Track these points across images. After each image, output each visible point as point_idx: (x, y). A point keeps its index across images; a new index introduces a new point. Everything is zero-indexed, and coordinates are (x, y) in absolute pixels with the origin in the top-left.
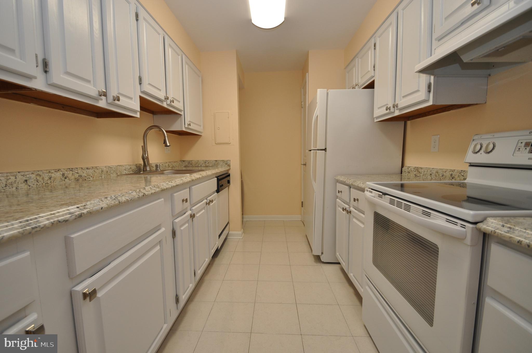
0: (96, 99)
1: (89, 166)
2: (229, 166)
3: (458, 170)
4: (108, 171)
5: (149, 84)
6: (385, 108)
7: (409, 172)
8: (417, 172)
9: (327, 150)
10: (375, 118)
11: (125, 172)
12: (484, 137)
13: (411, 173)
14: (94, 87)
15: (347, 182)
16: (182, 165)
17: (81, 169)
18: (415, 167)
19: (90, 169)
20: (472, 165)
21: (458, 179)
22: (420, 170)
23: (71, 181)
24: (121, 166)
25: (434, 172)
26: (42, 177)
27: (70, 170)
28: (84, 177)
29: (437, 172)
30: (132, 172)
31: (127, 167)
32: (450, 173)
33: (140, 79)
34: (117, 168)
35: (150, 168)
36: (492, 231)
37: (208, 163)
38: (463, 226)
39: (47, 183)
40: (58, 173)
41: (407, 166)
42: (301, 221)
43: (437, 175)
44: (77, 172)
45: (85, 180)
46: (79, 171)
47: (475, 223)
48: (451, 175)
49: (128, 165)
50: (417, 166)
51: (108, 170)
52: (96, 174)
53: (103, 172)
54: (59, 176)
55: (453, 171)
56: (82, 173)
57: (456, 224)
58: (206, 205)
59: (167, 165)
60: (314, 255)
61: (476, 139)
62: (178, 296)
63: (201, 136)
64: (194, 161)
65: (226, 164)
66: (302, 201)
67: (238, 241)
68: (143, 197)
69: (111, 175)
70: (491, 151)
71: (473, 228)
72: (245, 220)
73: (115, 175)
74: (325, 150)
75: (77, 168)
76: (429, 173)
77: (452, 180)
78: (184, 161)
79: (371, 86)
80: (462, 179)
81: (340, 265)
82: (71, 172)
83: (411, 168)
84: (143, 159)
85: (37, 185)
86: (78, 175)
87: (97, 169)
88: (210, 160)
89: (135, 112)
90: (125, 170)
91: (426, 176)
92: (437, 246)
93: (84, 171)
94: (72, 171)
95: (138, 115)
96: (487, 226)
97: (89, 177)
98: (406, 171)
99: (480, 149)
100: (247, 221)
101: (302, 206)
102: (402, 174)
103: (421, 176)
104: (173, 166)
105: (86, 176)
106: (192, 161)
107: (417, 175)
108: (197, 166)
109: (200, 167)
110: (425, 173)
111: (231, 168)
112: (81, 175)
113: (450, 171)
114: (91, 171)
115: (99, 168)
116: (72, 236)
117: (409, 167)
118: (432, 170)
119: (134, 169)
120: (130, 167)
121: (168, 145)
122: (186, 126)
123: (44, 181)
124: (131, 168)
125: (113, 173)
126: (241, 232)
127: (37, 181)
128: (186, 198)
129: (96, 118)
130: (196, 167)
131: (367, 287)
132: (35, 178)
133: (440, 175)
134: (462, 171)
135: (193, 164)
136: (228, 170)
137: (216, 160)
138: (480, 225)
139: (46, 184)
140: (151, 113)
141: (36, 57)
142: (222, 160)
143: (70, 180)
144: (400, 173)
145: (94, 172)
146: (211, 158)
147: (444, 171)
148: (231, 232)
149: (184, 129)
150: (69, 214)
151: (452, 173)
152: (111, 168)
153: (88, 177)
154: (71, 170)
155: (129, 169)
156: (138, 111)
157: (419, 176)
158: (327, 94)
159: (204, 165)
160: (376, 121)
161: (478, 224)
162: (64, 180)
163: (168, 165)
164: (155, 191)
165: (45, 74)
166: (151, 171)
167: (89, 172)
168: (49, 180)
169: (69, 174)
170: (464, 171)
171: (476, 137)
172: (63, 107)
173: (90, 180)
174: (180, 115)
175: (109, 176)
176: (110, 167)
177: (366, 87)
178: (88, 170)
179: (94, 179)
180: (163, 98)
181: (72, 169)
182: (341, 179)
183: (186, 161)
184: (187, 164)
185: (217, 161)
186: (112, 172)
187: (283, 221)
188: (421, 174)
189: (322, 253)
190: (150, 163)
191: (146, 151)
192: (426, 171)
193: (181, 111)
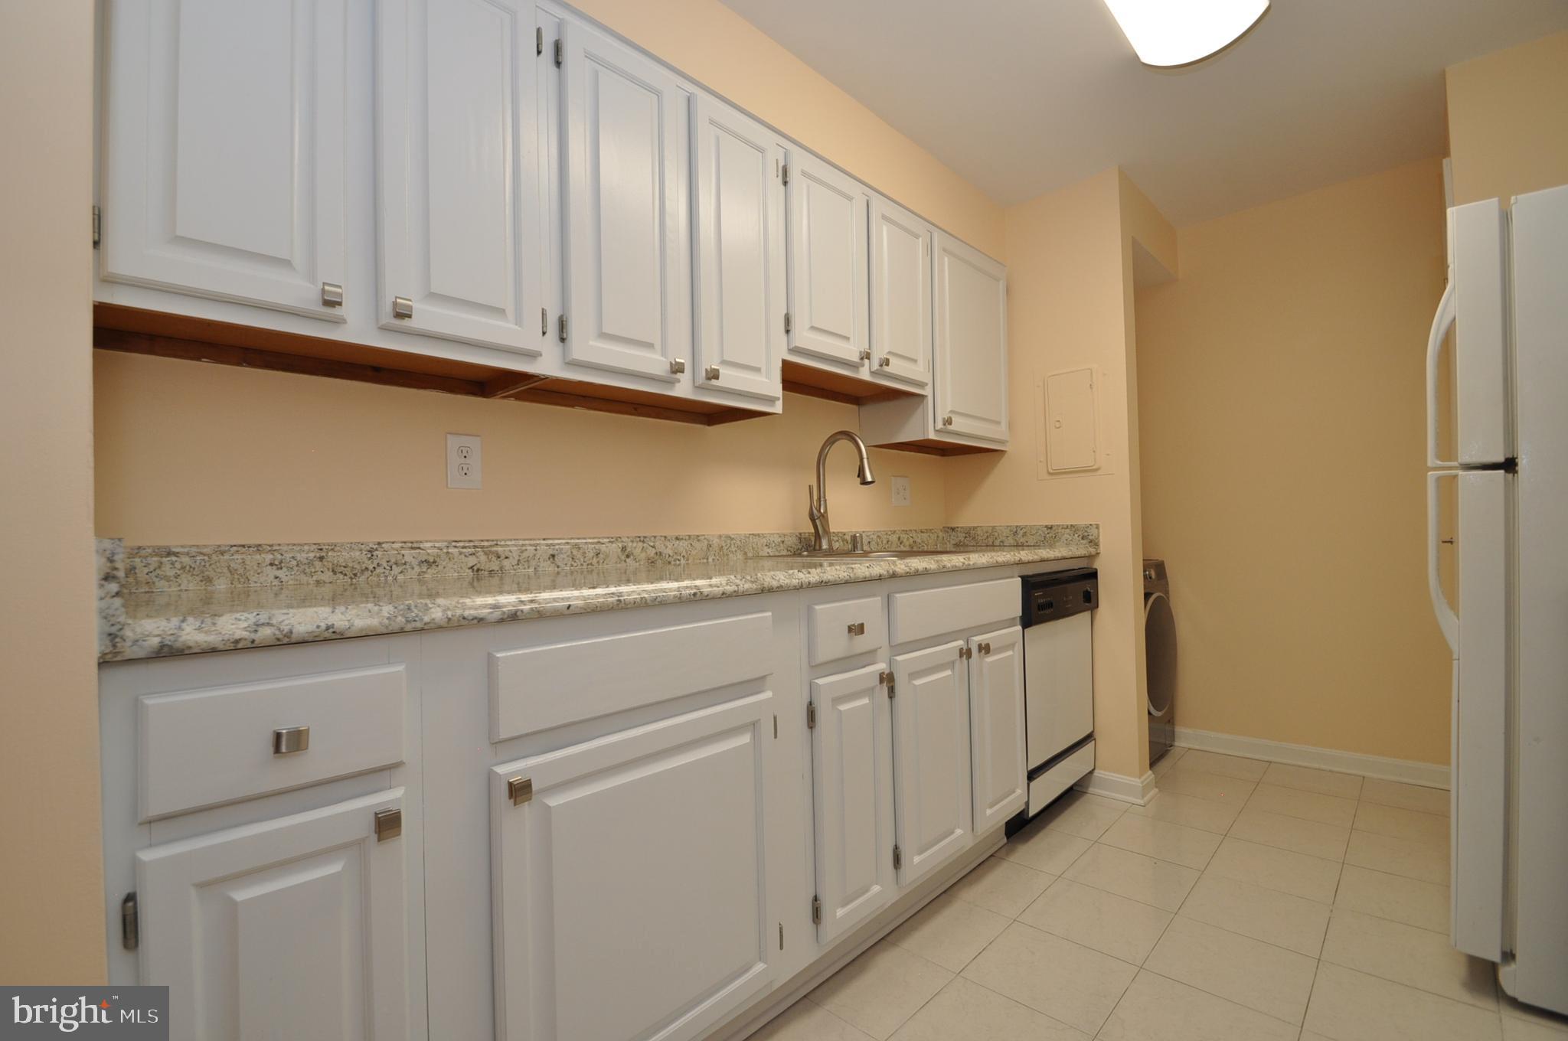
0: (671, 383)
1: (682, 533)
2: (1094, 543)
4: (722, 547)
5: (813, 328)
11: (766, 551)
14: (662, 356)
16: (949, 542)
17: (663, 539)
19: (682, 539)
23: (638, 564)
24: (759, 535)
26: (581, 551)
27: (640, 541)
28: (667, 556)
30: (784, 553)
31: (772, 539)
33: (788, 320)
34: (747, 540)
35: (830, 543)
37: (1023, 536)
39: (591, 564)
40: (614, 545)
44: (652, 544)
45: (670, 563)
46: (657, 544)
49: (778, 533)
51: (724, 545)
52: (694, 553)
53: (711, 549)
54: (615, 550)
56: (664, 548)
58: (961, 656)
59: (894, 538)
62: (818, 902)
63: (1002, 452)
64: (982, 530)
65: (1083, 538)
67: (1125, 812)
68: (692, 597)
69: (731, 555)
72: (1183, 744)
73: (740, 556)
75: (655, 537)
78: (953, 529)
82: (641, 544)
84: (813, 519)
85: (572, 566)
86: (654, 551)
87: (698, 541)
88: (1031, 526)
89: (771, 400)
90: (766, 545)
93: (668, 544)
94: (643, 542)
95: (778, 408)
97: (679, 558)
100: (1189, 749)
104: (915, 542)
105: (671, 555)
106: (975, 528)
108: (991, 543)
109: (1000, 546)
111: (1102, 549)
112: (660, 553)
114: (682, 546)
115: (705, 539)
116: (499, 655)
119: (793, 546)
120: (780, 540)
121: (869, 479)
122: (940, 426)
123: (586, 559)
124: (783, 542)
125: (736, 551)
126: (1139, 781)
127: (573, 559)
128: (861, 622)
129: (707, 427)
130: (987, 546)
132: (569, 553)
135: (980, 538)
136: (1091, 557)
137: (1049, 524)
139: (588, 565)
140: (851, 403)
141: (544, 314)
142: (1069, 523)
143: (636, 562)
145: (689, 546)
146: (1036, 517)
148: (1102, 772)
149: (932, 436)
150: (490, 608)
152: (732, 539)
153: (675, 557)
154: (643, 540)
155: (779, 545)
156: (778, 399)
159: (1011, 541)
162: (625, 561)
163: (899, 538)
164: (736, 589)
165: (561, 344)
166: (833, 551)
167: (679, 545)
168: (594, 559)
169: (635, 548)
172: (635, 409)
173: (679, 565)
174: (922, 397)
175: (725, 559)
176: (730, 537)
178: (677, 542)
179: (690, 562)
180: (855, 358)
181: (645, 537)
183: (959, 529)
184: (961, 536)
185: (1051, 528)
186: (734, 550)
187: (1364, 777)
190: (831, 531)
191: (822, 499)
193: (922, 385)
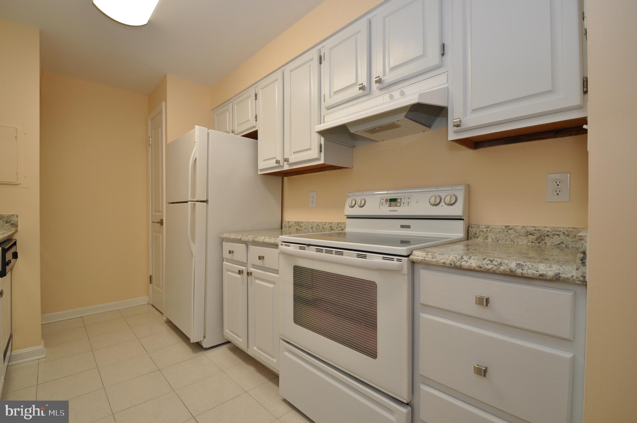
2: (15, 225)
3: (335, 222)
6: (275, 161)
7: (290, 227)
8: (298, 226)
9: (209, 202)
10: (259, 170)
12: (356, 194)
13: (292, 227)
15: (244, 239)
18: (296, 222)
20: (349, 217)
21: (337, 229)
22: (301, 224)
25: (315, 225)
29: (318, 225)
32: (330, 225)
36: (422, 260)
38: (399, 260)
41: (286, 221)
42: (148, 304)
43: (318, 228)
47: (408, 256)
48: (331, 227)
50: (297, 221)
55: (331, 224)
57: (392, 260)
60: (194, 342)
61: (350, 196)
66: (151, 275)
67: (38, 364)
70: (363, 206)
71: (408, 259)
74: (206, 201)
76: (310, 226)
77: (332, 231)
79: (254, 135)
80: (340, 230)
81: (230, 344)
83: (291, 222)
91: (308, 229)
92: (375, 282)
96: (417, 257)
98: (287, 226)
99: (355, 204)
101: (151, 283)
102: (283, 229)
103: (303, 230)
107: (299, 229)
110: (306, 227)
113: (329, 224)
117: (289, 222)
118: (312, 223)
126: (41, 346)
131: (287, 354)
133: (320, 228)
134: (338, 223)
138: (411, 257)
144: (280, 228)
147: (323, 223)
148: (16, 351)
151: (331, 225)
157: (300, 229)
158: (208, 133)
160: (259, 173)
161: (410, 256)
170: (340, 223)
171: (350, 194)
177: (248, 136)
182: (233, 237)
188: (302, 228)
189: (204, 337)
192: (307, 224)
